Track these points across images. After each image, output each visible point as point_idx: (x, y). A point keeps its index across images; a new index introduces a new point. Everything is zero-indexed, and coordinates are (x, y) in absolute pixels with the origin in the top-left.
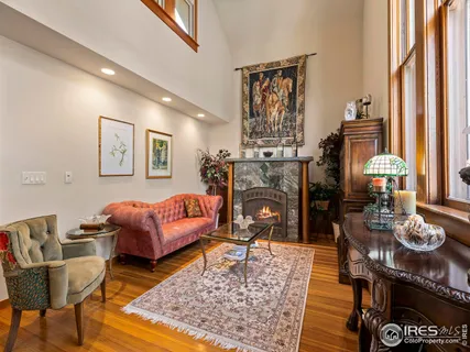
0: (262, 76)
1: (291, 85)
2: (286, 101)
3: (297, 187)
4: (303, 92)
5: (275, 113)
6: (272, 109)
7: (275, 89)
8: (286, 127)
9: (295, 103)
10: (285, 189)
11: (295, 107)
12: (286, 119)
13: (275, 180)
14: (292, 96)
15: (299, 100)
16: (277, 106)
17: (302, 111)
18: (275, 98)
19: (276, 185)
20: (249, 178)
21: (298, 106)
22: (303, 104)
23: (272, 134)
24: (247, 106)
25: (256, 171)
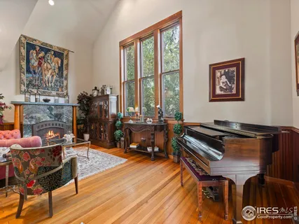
0: (38, 48)
1: (60, 62)
2: (57, 71)
3: (71, 119)
4: (67, 69)
5: (49, 75)
6: (46, 72)
7: (49, 61)
8: (57, 86)
9: (62, 73)
10: (64, 121)
11: (62, 75)
12: (57, 81)
13: (58, 116)
14: (61, 69)
15: (65, 73)
16: (50, 71)
17: (66, 79)
18: (49, 66)
19: (59, 119)
20: (38, 115)
21: (64, 75)
22: (67, 75)
23: (46, 88)
24: (24, 64)
25: (44, 111)
